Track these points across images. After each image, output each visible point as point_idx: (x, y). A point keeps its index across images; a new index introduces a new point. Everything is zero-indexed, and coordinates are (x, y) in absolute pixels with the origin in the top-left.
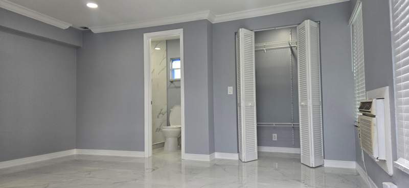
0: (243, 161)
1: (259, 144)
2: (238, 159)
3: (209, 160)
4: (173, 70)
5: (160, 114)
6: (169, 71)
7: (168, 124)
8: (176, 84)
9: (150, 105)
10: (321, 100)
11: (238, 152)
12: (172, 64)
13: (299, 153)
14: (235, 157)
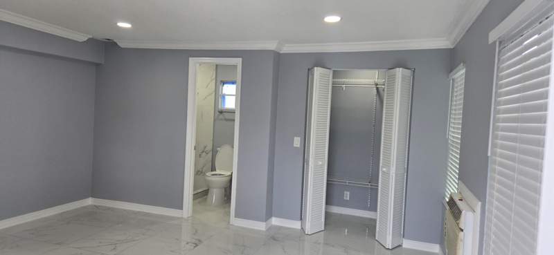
0: (306, 233)
1: (327, 203)
2: (300, 228)
3: (264, 229)
4: (223, 97)
5: (203, 152)
6: (219, 97)
7: (213, 169)
8: (227, 116)
9: (193, 152)
10: (406, 166)
11: (301, 219)
12: (222, 90)
13: (374, 217)
14: (296, 225)
